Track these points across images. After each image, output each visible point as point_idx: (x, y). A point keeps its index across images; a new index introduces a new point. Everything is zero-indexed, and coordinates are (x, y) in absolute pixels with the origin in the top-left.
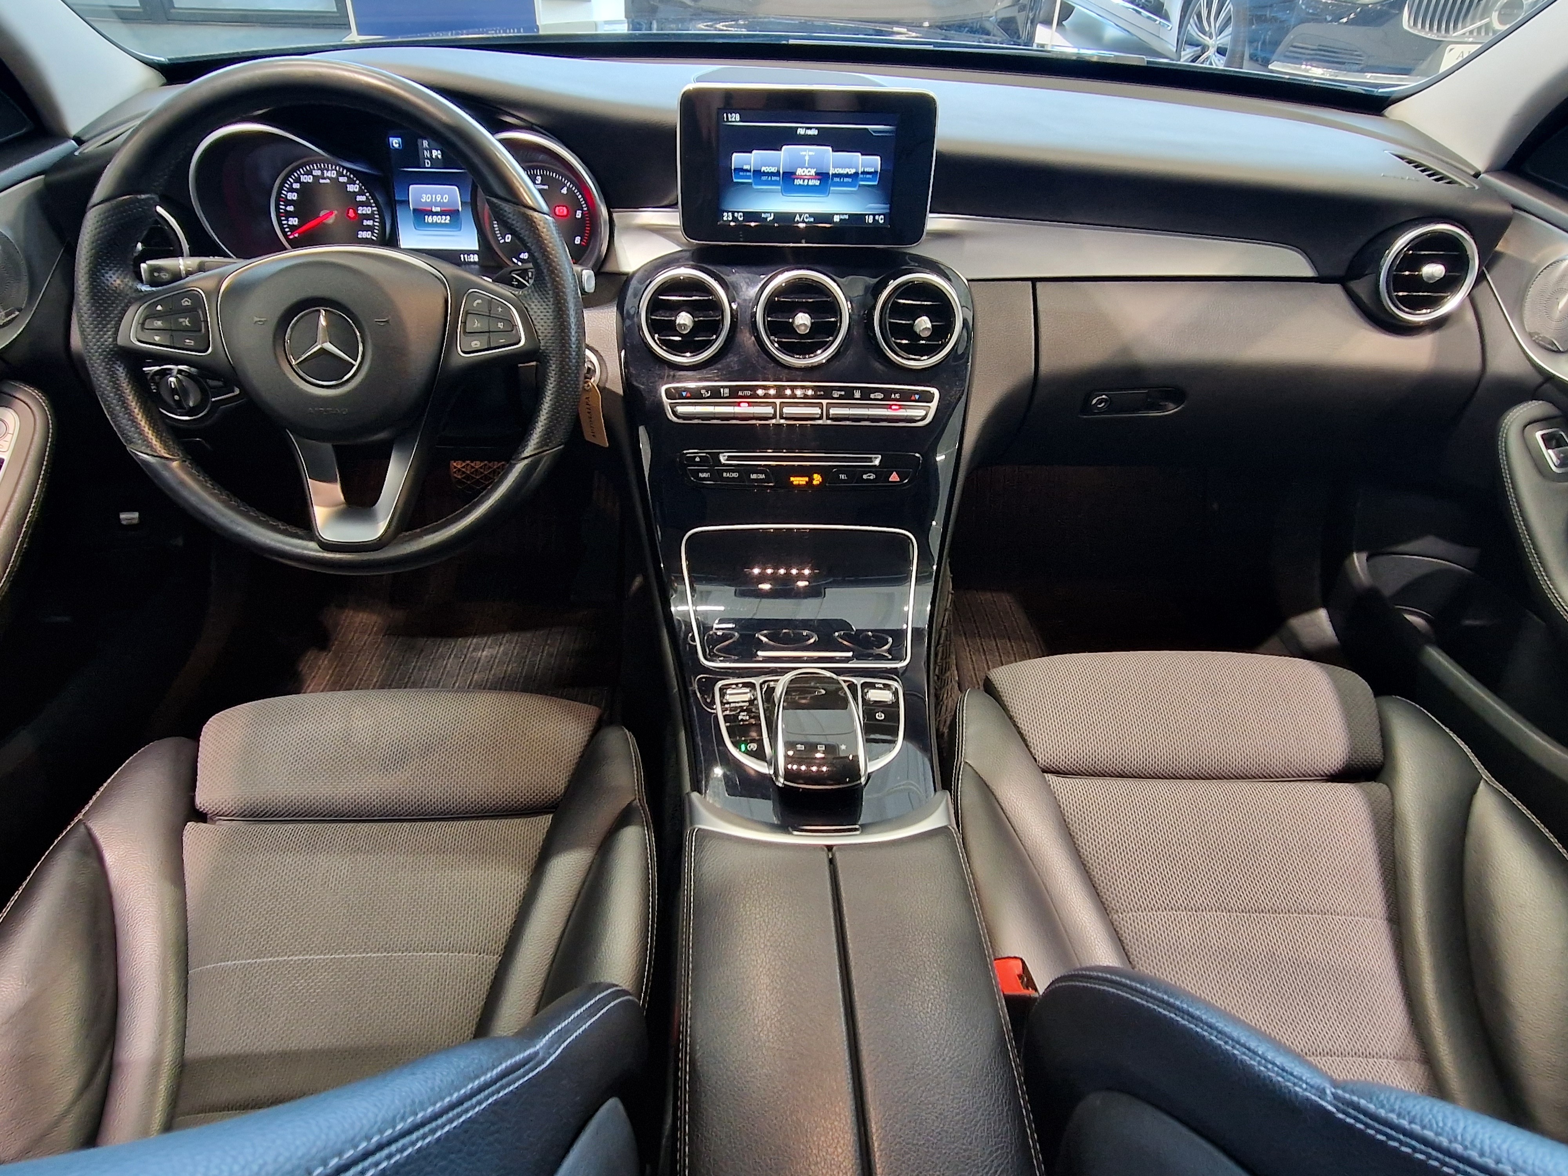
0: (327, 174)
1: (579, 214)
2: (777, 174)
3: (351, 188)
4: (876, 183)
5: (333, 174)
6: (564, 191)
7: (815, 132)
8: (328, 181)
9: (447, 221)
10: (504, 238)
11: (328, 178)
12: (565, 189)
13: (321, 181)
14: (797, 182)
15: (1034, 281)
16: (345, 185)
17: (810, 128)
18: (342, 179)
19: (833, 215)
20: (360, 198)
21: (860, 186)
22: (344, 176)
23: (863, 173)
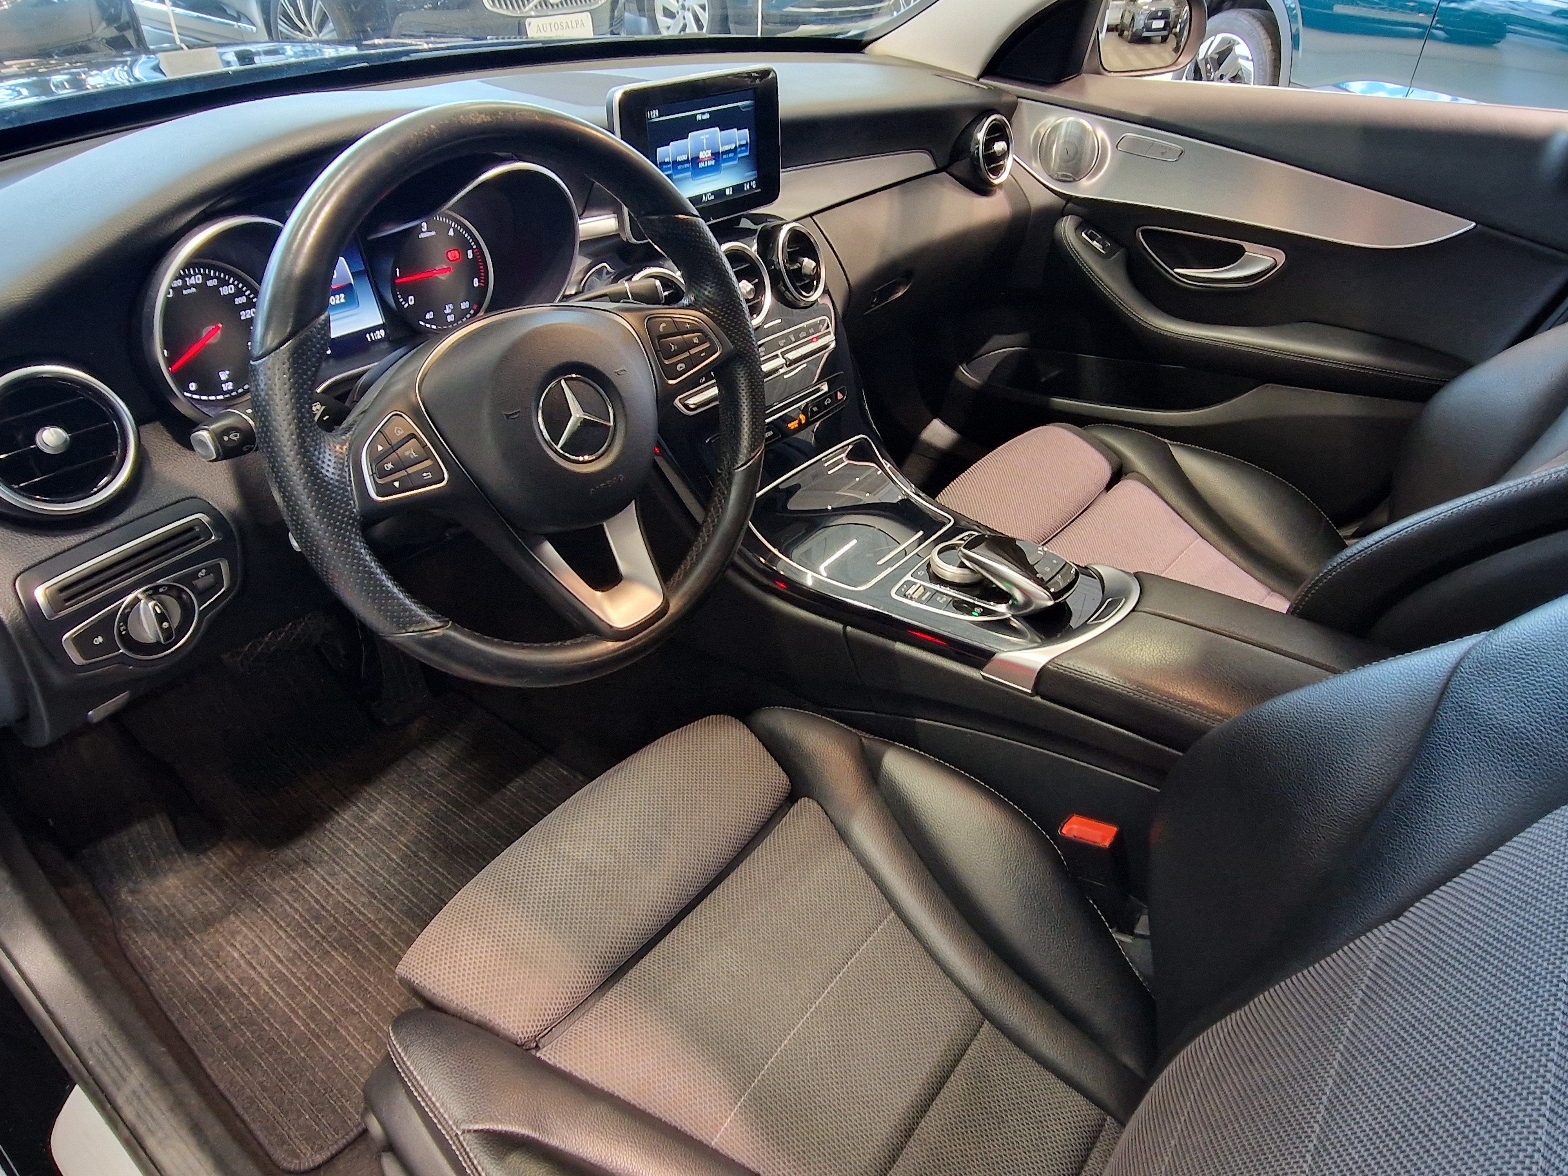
0: (190, 281)
1: (470, 256)
2: (687, 161)
3: (225, 291)
4: (747, 154)
5: (199, 279)
6: (451, 233)
7: (707, 116)
8: (194, 290)
9: (343, 300)
10: (407, 301)
11: (193, 286)
12: (451, 230)
13: (185, 292)
14: (701, 165)
15: (811, 215)
16: (216, 288)
17: (704, 113)
18: (210, 283)
19: (724, 190)
20: (239, 301)
21: (740, 158)
22: (212, 278)
23: (741, 146)
